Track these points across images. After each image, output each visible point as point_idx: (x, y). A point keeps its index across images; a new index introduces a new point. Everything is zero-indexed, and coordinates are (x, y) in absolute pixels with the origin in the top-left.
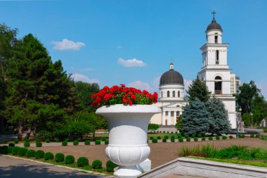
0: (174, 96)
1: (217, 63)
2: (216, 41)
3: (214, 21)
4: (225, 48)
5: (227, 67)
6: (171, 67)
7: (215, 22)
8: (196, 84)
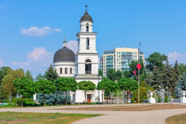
0: (66, 72)
1: (88, 48)
2: (87, 30)
3: (86, 13)
4: (95, 37)
5: (96, 52)
6: (64, 45)
7: (88, 14)
8: (50, 71)
